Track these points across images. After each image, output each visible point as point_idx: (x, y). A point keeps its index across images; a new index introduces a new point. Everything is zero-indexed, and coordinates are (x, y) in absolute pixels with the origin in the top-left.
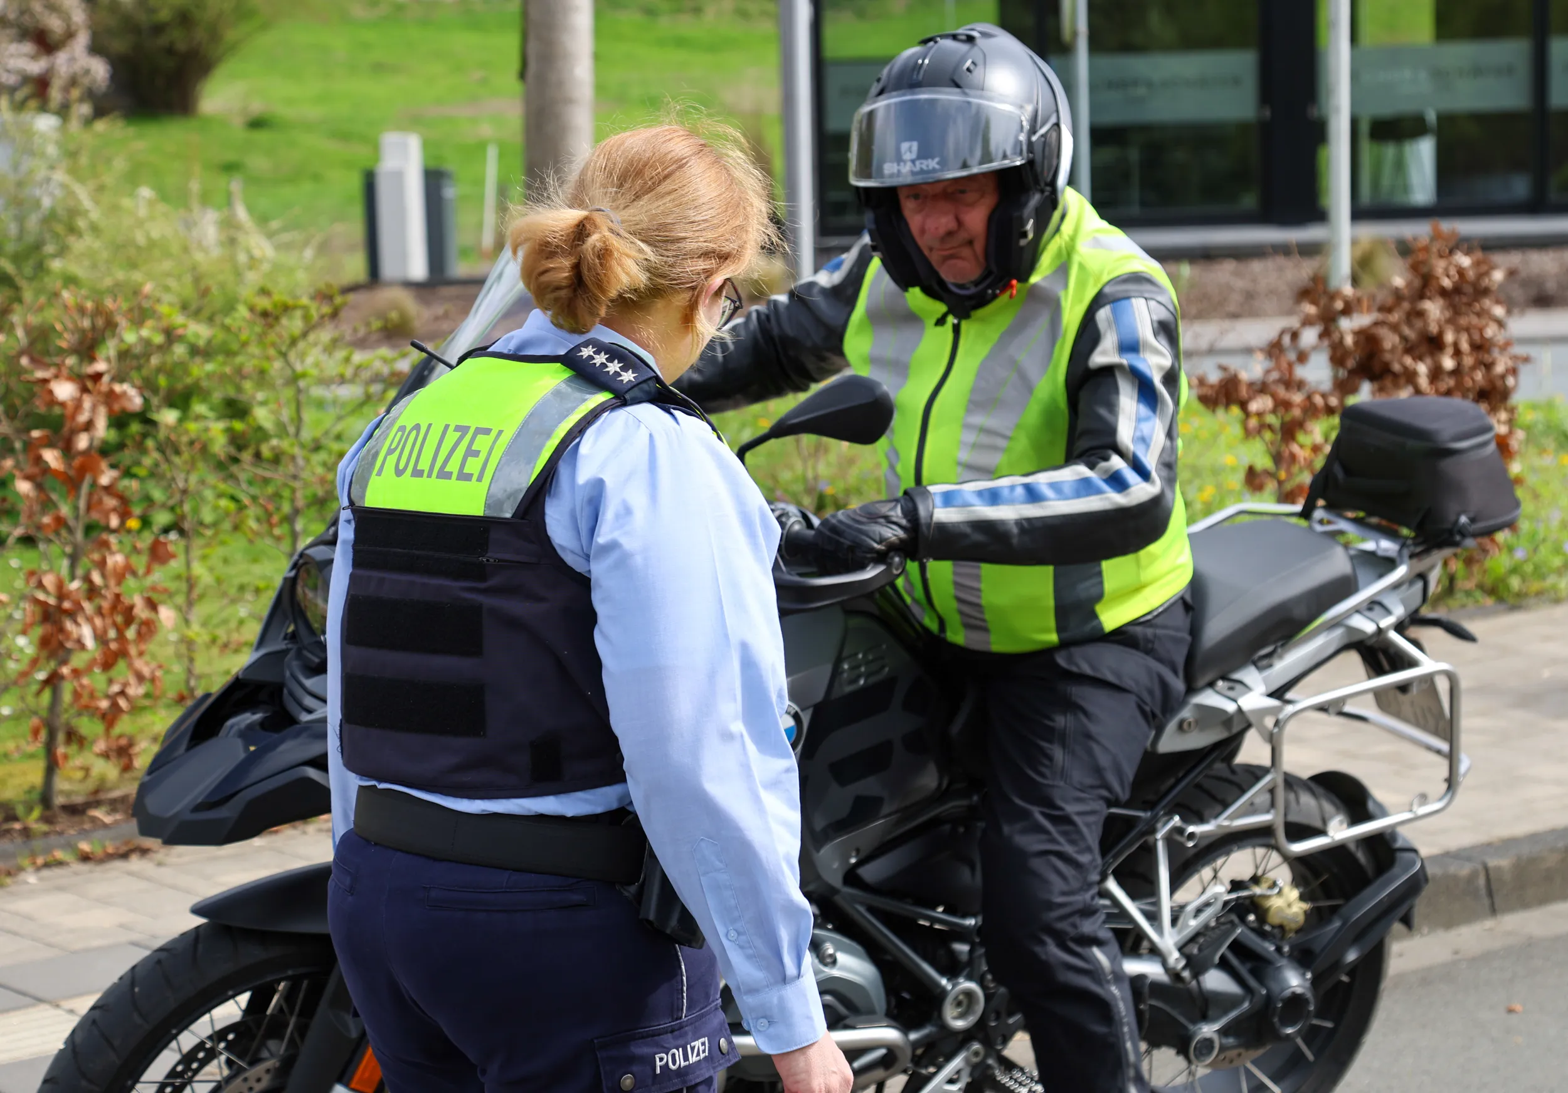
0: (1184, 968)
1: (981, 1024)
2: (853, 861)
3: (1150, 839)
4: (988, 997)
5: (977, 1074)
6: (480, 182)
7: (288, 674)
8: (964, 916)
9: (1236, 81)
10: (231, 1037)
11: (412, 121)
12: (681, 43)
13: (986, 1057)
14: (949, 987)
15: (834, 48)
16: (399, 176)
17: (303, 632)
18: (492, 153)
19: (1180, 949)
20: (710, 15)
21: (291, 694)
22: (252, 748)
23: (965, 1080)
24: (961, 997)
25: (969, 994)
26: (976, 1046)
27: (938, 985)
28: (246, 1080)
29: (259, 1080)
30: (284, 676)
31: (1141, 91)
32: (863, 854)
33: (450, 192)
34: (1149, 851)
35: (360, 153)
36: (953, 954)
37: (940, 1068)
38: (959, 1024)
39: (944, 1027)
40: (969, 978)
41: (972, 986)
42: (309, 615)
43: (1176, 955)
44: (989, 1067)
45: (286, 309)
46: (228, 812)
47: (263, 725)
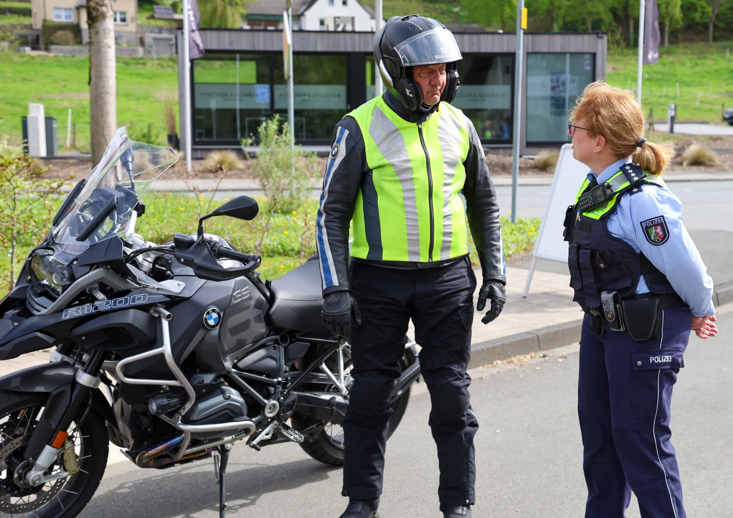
0: (348, 394)
1: (278, 414)
2: (236, 361)
3: (337, 350)
4: (280, 406)
5: (275, 431)
6: (64, 122)
7: (28, 295)
8: (273, 378)
9: (339, 96)
10: (5, 427)
11: (39, 100)
12: (138, 75)
13: (279, 425)
14: (267, 402)
15: (198, 78)
16: (36, 119)
17: (34, 280)
18: (70, 111)
19: (347, 388)
20: (149, 65)
21: (29, 303)
22: (16, 324)
23: (272, 433)
24: (271, 406)
25: (274, 405)
26: (276, 422)
27: (263, 402)
28: (12, 444)
29: (17, 444)
30: (26, 296)
31: (307, 98)
32: (239, 359)
33: (55, 125)
34: (336, 354)
35: (20, 111)
36: (268, 390)
37: (263, 430)
38: (271, 415)
39: (265, 416)
40: (274, 399)
41: (275, 402)
42: (36, 273)
43: (345, 390)
44: (280, 429)
45: (10, 163)
46: (7, 348)
47: (18, 314)
